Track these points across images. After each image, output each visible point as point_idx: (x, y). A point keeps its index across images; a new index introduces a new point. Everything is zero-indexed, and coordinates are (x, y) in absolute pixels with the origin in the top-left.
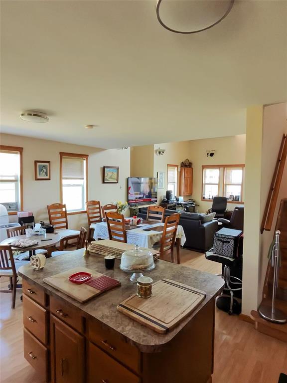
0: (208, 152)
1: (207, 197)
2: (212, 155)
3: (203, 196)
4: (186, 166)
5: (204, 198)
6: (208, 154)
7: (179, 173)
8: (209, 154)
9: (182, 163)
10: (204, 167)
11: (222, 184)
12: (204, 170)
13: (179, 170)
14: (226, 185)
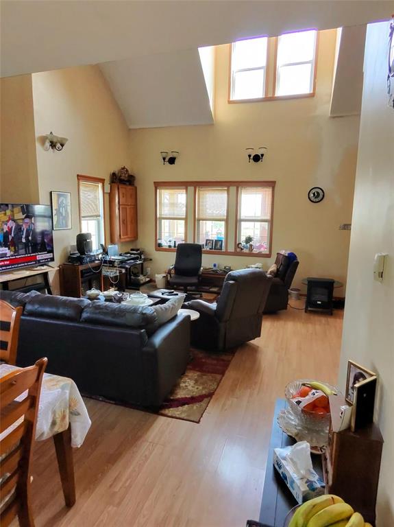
0: (164, 155)
1: (165, 243)
2: (172, 161)
3: (159, 241)
4: (122, 181)
5: (160, 245)
6: (164, 159)
7: (107, 196)
8: (167, 160)
9: (114, 174)
10: (158, 185)
11: (193, 219)
12: (158, 190)
13: (108, 189)
14: (199, 220)
